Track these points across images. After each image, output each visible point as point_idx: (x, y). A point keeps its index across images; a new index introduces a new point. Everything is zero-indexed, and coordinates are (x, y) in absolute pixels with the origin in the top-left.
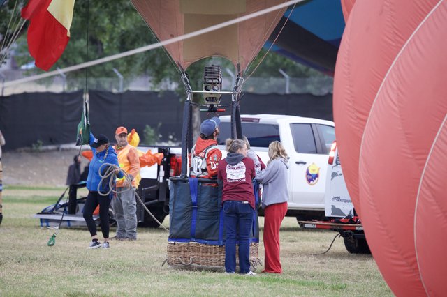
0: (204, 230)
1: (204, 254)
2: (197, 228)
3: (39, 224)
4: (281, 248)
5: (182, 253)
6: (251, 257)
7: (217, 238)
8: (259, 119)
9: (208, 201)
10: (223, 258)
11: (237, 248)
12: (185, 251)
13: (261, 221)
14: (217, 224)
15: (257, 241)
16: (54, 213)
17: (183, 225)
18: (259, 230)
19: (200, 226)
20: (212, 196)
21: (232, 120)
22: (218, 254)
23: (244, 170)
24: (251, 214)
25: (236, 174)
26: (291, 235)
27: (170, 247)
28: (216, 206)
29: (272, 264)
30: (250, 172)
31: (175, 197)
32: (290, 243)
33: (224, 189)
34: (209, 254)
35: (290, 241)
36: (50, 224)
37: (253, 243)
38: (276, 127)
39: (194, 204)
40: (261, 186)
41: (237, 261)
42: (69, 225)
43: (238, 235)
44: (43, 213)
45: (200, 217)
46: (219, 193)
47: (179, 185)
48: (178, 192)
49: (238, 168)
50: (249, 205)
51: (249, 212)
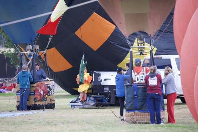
0: (141, 106)
1: (141, 117)
2: (137, 106)
3: (71, 107)
4: (175, 112)
5: (132, 117)
6: (162, 117)
7: (146, 109)
8: (162, 57)
9: (142, 93)
10: (149, 118)
11: (155, 113)
12: (133, 116)
13: (165, 101)
14: (146, 103)
15: (164, 109)
16: (77, 102)
17: (132, 104)
18: (164, 105)
19: (139, 105)
20: (143, 91)
21: (151, 58)
22: (147, 116)
23: (157, 80)
24: (160, 98)
25: (153, 82)
26: (179, 106)
27: (127, 114)
28: (145, 96)
29: (171, 119)
31: (127, 93)
32: (178, 110)
33: (148, 88)
34: (143, 116)
35: (178, 109)
36: (75, 107)
37: (162, 111)
38: (169, 60)
39: (136, 95)
41: (156, 119)
42: (83, 107)
43: (155, 107)
44: (72, 102)
45: (139, 100)
46: (146, 90)
47: (128, 88)
48: (128, 91)
49: (154, 79)
50: (159, 94)
51: (159, 97)
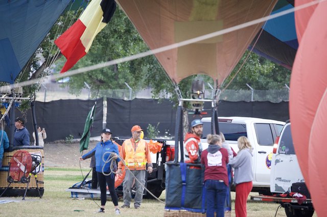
0: (191, 201)
2: (185, 200)
3: (71, 196)
7: (200, 207)
8: (232, 120)
9: (194, 180)
13: (233, 195)
14: (200, 197)
16: (82, 188)
17: (176, 197)
19: (188, 198)
20: (197, 176)
21: (212, 121)
23: (221, 157)
24: (225, 190)
25: (214, 160)
27: (166, 214)
28: (200, 184)
30: (225, 159)
31: (169, 177)
32: (254, 212)
33: (206, 171)
35: (254, 210)
36: (78, 196)
38: (244, 126)
39: (184, 182)
40: (233, 169)
42: (92, 197)
43: (216, 205)
44: (73, 188)
45: (188, 191)
46: (202, 174)
47: (173, 168)
48: (172, 173)
49: (216, 156)
50: (224, 183)
51: (224, 188)
